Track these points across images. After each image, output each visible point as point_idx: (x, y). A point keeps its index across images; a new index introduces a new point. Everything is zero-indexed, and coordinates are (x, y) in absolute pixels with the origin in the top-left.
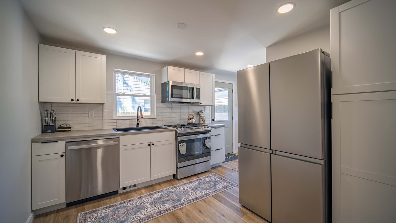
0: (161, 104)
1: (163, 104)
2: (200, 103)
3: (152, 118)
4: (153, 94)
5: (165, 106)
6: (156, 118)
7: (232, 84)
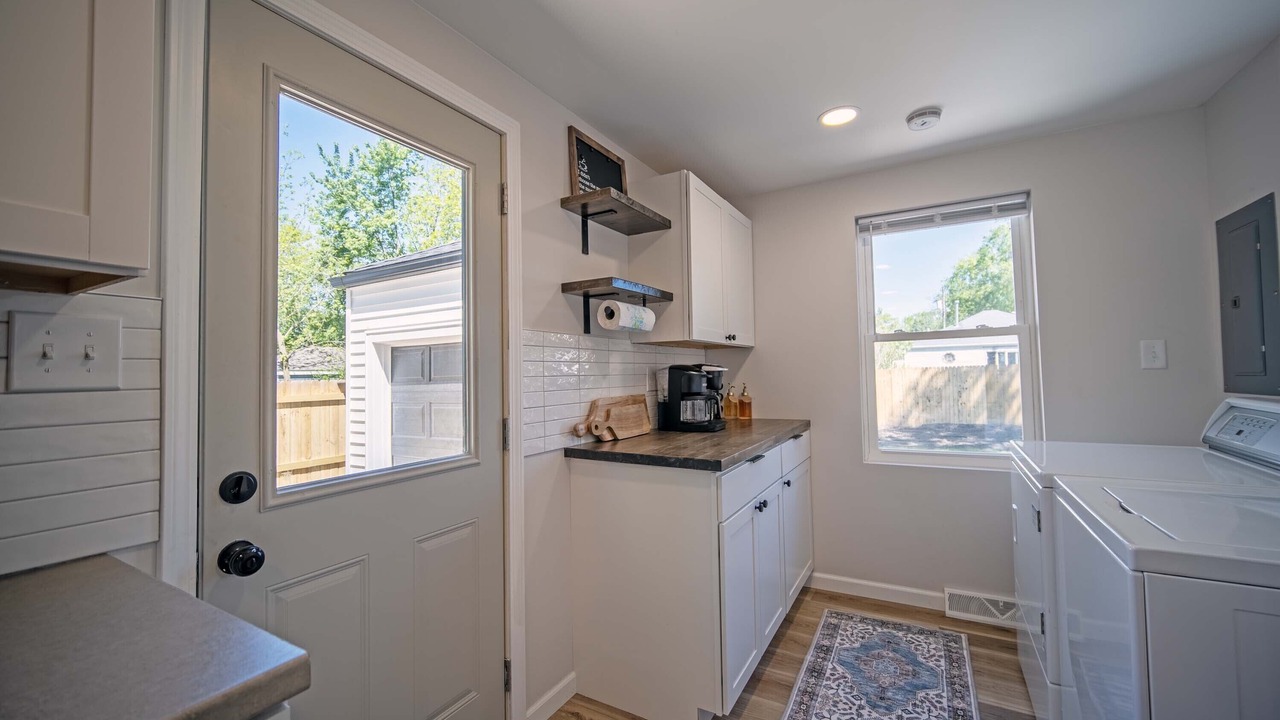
7: (501, 135)
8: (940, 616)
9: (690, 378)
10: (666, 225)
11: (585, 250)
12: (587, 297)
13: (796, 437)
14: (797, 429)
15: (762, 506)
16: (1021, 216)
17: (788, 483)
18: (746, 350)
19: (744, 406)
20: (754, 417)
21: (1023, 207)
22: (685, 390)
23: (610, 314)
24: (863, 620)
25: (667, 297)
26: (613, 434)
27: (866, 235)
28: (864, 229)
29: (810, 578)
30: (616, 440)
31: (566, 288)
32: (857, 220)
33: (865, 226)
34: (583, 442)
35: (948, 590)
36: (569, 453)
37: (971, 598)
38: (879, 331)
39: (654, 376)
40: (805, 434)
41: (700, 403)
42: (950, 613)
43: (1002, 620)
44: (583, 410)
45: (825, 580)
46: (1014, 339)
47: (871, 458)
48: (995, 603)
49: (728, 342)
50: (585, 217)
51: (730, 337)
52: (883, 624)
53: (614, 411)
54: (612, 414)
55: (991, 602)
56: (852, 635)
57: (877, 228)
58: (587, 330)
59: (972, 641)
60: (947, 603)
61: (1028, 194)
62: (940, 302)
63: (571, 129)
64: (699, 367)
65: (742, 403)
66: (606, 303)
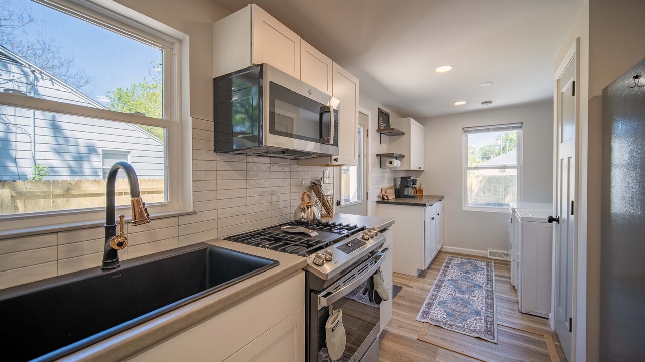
0: (212, 155)
1: (219, 157)
2: (334, 158)
3: (178, 216)
4: (176, 117)
5: (225, 166)
6: (193, 213)
7: (367, 116)
8: (487, 258)
9: (407, 181)
10: (403, 134)
11: (381, 144)
12: (381, 157)
13: (440, 201)
14: (441, 198)
15: (433, 219)
16: (520, 130)
17: (439, 214)
18: (422, 171)
19: (421, 191)
20: (424, 194)
21: (520, 127)
22: (406, 185)
23: (391, 163)
24: (460, 258)
25: (403, 156)
26: (388, 197)
27: (466, 133)
28: (465, 132)
29: (442, 247)
30: (388, 199)
31: (378, 155)
32: (463, 128)
33: (466, 130)
34: (380, 199)
35: (489, 250)
36: (378, 202)
37: (496, 253)
38: (469, 166)
39: (395, 180)
40: (443, 200)
41: (410, 189)
42: (489, 257)
43: (506, 259)
44: (380, 191)
45: (447, 248)
46: (515, 170)
47: (465, 208)
48: (504, 254)
49: (419, 170)
50: (381, 133)
51: (420, 168)
52: (467, 259)
53: (388, 191)
54: (387, 191)
55: (503, 253)
56: (457, 261)
57: (470, 131)
58: (381, 167)
59: (495, 263)
60: (489, 254)
61: (522, 123)
62: (499, 140)
63: (379, 108)
64: (410, 177)
65: (420, 190)
66: (389, 160)
